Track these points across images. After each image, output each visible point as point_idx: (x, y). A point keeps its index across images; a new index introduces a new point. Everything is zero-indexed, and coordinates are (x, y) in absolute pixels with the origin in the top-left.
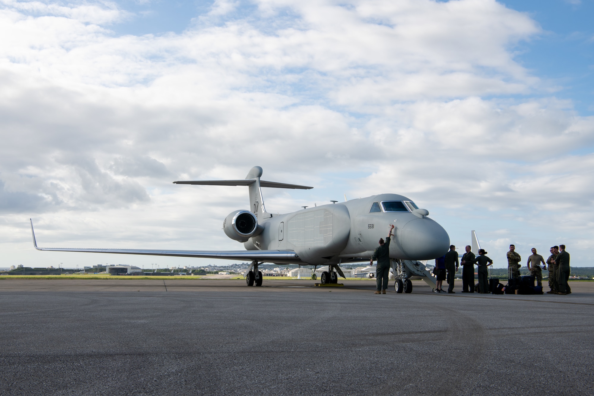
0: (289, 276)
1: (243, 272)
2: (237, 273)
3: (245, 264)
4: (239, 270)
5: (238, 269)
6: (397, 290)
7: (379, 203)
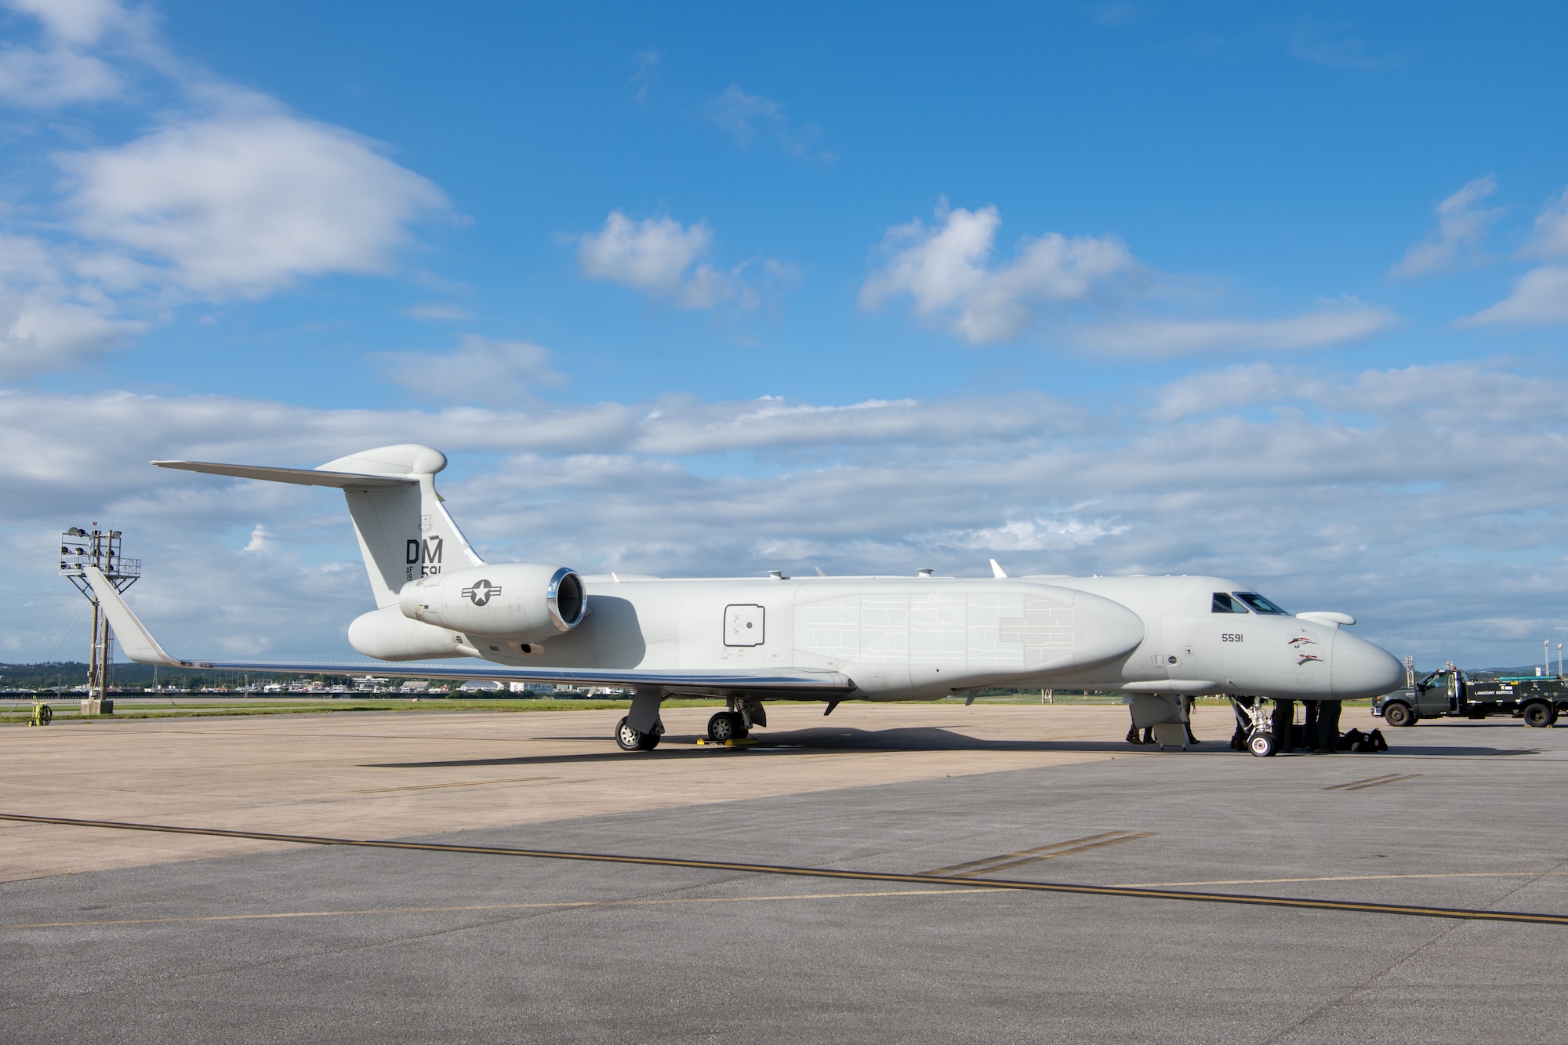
6: (1261, 751)
7: (1231, 595)
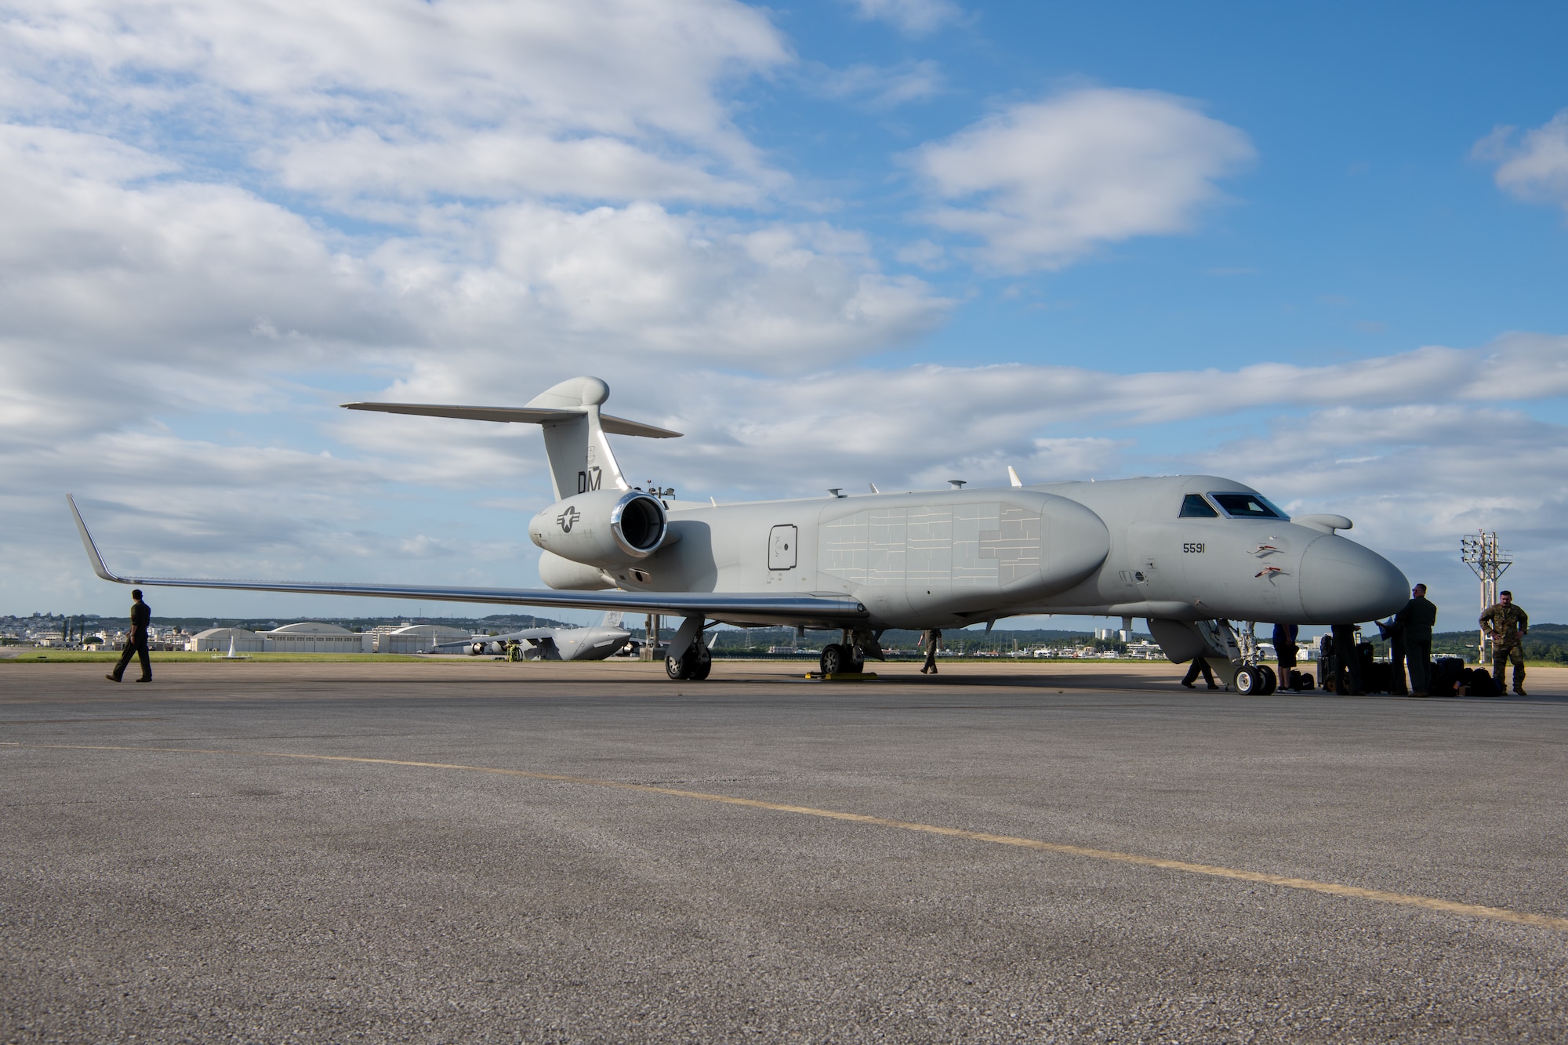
0: (189, 648)
1: (44, 638)
2: (27, 643)
3: (43, 618)
4: (31, 634)
5: (28, 632)
6: (1244, 688)
7: (1204, 496)
